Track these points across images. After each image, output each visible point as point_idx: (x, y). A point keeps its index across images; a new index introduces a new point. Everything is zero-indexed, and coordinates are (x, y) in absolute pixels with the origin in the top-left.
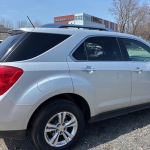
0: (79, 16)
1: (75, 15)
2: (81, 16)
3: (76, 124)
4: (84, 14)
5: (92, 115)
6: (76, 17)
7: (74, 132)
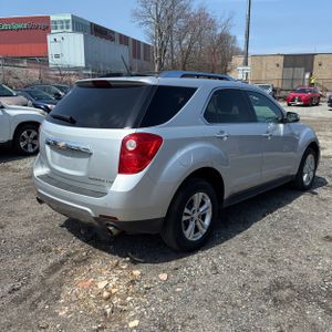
0: (62, 22)
1: (53, 18)
2: (67, 22)
3: (210, 209)
4: (72, 16)
5: (226, 196)
6: (55, 22)
7: (207, 222)
